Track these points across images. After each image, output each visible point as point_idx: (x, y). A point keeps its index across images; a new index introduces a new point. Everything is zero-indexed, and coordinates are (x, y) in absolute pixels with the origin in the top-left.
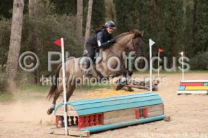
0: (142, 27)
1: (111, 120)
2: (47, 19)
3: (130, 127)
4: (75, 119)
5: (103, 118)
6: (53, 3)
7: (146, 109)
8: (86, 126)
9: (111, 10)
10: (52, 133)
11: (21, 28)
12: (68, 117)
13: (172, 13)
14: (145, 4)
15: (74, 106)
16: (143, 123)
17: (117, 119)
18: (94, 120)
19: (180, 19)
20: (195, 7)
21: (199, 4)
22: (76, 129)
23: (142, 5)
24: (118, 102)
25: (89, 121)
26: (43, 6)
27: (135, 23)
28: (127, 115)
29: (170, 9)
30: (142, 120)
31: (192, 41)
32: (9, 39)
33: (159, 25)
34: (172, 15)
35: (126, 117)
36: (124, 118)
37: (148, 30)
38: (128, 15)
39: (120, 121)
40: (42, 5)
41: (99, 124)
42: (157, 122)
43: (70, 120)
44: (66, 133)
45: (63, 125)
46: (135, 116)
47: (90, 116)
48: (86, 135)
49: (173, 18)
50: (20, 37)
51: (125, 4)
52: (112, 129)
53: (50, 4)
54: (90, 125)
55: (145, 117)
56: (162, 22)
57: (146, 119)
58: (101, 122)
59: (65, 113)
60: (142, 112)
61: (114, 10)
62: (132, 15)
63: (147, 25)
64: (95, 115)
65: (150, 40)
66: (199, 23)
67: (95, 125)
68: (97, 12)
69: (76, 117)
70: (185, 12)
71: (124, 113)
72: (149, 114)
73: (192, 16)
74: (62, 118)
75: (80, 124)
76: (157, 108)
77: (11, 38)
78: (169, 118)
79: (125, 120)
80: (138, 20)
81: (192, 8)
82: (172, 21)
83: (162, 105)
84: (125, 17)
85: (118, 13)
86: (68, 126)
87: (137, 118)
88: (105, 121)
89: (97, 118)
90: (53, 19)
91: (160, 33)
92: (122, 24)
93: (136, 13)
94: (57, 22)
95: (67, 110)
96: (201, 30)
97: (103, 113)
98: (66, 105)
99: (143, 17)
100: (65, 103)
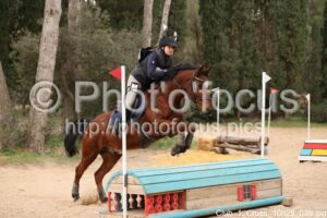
0: (244, 53)
1: (198, 202)
2: (96, 36)
4: (139, 199)
5: (185, 200)
6: (106, 11)
7: (254, 186)
8: (157, 211)
11: (55, 50)
12: (128, 196)
13: (289, 32)
14: (248, 17)
15: (138, 177)
17: (207, 201)
18: (171, 202)
19: (302, 42)
22: (141, 215)
23: (244, 19)
25: (163, 203)
26: (91, 15)
28: (223, 195)
29: (287, 27)
30: (248, 203)
31: (320, 78)
32: (36, 65)
33: (269, 51)
34: (290, 36)
35: (223, 199)
36: (217, 199)
37: (252, 58)
38: (222, 34)
40: (89, 13)
41: (178, 208)
42: (271, 207)
43: (131, 200)
45: (119, 208)
46: (236, 197)
47: (164, 195)
49: (291, 41)
50: (53, 63)
51: (217, 17)
53: (102, 12)
54: (164, 210)
55: (253, 199)
56: (273, 47)
57: (255, 202)
58: (181, 205)
59: (124, 189)
60: (247, 191)
61: (199, 25)
62: (228, 34)
63: (249, 51)
64: (172, 194)
65: (264, 74)
67: (172, 209)
69: (142, 196)
70: (310, 32)
71: (219, 191)
72: (259, 194)
74: (118, 196)
75: (147, 207)
76: (273, 184)
77: (40, 63)
78: (291, 201)
79: (221, 204)
80: (237, 42)
81: (321, 26)
82: (289, 45)
83: (279, 180)
86: (129, 209)
87: (239, 200)
88: (189, 204)
89: (176, 199)
90: (107, 35)
91: (271, 63)
92: (211, 48)
93: (234, 31)
94: (111, 41)
95: (126, 184)
97: (185, 190)
98: (126, 176)
99: (244, 37)
100: (124, 173)
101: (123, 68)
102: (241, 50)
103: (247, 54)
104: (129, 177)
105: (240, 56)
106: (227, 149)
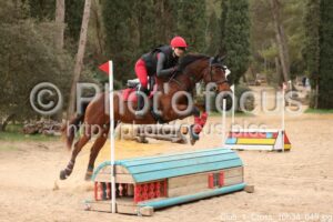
0: (144, 43)
1: (178, 190)
3: (202, 202)
5: (167, 187)
7: (222, 174)
8: (143, 199)
9: (96, 14)
10: (88, 209)
12: (117, 185)
13: (189, 23)
14: (149, 7)
15: (127, 167)
16: (218, 196)
17: (185, 188)
18: (155, 190)
19: (201, 33)
20: (224, 15)
21: (230, 10)
22: (131, 203)
23: (144, 9)
24: (186, 163)
25: (148, 192)
27: (132, 36)
28: (198, 182)
29: (187, 18)
30: (217, 190)
34: (189, 27)
36: (193, 187)
38: (122, 24)
39: (189, 191)
41: (161, 196)
42: (237, 194)
44: (113, 210)
45: (104, 197)
46: (207, 184)
47: (149, 184)
48: (148, 214)
51: (118, 7)
52: (180, 204)
54: (149, 198)
55: (221, 186)
57: (223, 189)
58: (164, 194)
59: (113, 178)
60: (216, 178)
61: (99, 14)
62: (129, 24)
63: (150, 41)
64: (155, 183)
66: (228, 41)
67: (156, 197)
68: (75, 18)
69: (132, 185)
71: (193, 179)
72: (226, 181)
73: (218, 29)
75: (136, 195)
76: (236, 172)
78: (252, 187)
79: (196, 191)
80: (137, 32)
81: (219, 16)
83: (240, 167)
84: (117, 27)
85: (107, 20)
86: (117, 196)
87: (210, 187)
88: (170, 192)
89: (158, 187)
92: (112, 38)
93: (134, 21)
95: (115, 174)
96: (232, 52)
97: (167, 179)
98: (115, 166)
99: (145, 27)
100: (112, 163)
101: (111, 63)
102: (141, 40)
103: (147, 44)
104: (118, 167)
105: (141, 46)
106: (147, 139)
